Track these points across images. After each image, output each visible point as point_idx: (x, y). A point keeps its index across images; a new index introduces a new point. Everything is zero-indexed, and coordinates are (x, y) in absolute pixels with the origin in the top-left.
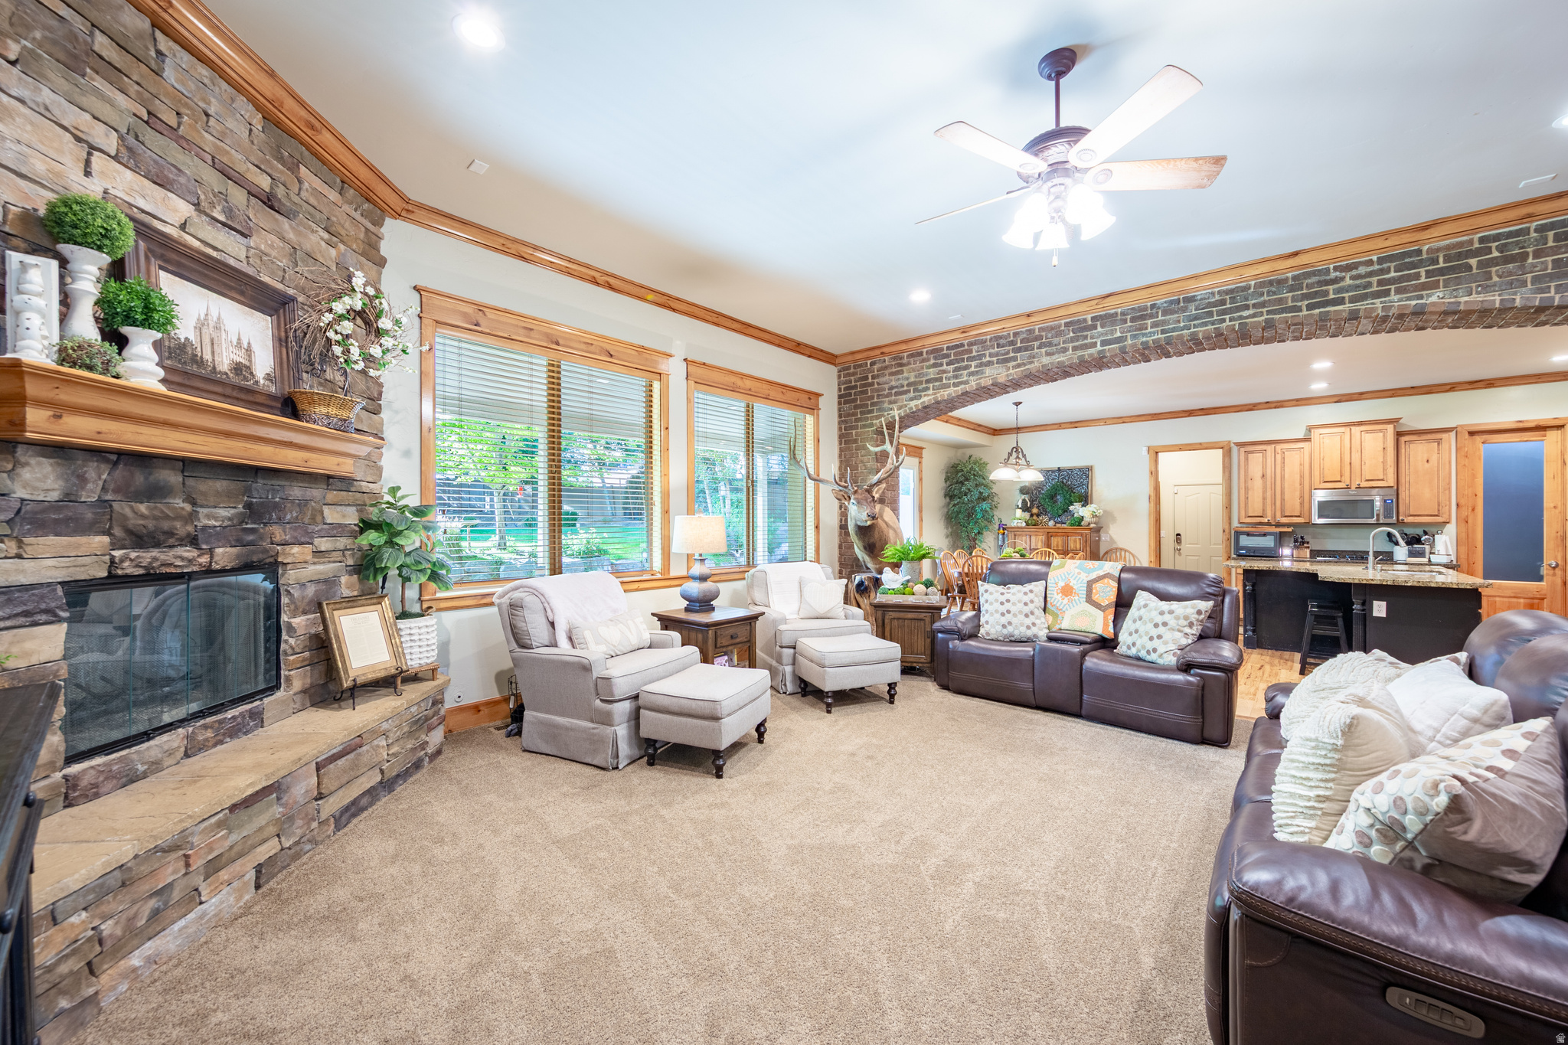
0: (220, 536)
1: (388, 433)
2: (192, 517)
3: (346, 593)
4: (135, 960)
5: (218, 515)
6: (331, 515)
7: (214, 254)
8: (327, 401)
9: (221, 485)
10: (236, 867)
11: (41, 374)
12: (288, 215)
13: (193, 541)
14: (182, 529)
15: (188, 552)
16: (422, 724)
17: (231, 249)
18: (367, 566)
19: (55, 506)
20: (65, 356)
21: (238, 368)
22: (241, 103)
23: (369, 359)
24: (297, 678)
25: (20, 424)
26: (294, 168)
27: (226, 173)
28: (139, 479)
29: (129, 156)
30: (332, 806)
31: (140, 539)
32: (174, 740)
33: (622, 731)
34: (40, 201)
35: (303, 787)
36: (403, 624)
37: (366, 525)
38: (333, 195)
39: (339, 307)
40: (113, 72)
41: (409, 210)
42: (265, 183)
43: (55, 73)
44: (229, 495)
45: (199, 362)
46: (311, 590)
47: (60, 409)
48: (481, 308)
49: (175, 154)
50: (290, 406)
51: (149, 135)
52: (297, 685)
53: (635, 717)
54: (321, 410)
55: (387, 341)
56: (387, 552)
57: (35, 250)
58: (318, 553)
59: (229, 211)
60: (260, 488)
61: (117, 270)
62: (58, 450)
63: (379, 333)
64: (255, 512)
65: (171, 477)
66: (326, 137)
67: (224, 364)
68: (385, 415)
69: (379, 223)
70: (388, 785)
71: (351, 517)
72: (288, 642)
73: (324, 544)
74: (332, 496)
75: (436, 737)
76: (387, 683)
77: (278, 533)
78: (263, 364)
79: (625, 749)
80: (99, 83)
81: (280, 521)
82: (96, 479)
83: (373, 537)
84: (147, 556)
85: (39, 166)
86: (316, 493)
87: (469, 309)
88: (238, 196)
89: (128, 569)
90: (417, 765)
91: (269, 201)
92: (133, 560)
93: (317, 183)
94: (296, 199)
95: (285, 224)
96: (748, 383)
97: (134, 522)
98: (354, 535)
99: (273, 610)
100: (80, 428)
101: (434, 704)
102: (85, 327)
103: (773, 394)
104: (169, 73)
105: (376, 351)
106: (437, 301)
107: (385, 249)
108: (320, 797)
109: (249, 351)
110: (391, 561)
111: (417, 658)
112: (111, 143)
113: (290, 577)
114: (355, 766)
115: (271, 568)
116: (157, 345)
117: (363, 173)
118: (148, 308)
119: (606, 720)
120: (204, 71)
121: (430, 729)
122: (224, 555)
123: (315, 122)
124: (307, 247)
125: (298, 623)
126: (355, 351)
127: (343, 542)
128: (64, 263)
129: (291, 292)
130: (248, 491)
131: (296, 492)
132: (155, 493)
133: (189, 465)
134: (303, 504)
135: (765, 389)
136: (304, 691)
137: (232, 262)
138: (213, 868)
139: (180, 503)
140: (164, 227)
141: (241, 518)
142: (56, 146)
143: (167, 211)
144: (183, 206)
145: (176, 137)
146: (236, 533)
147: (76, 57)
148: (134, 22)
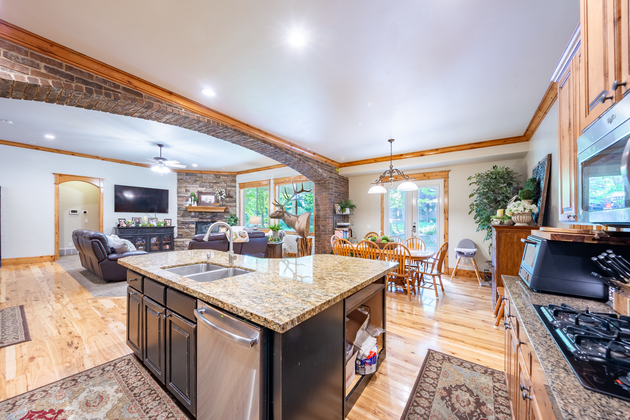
0: (209, 218)
2: (206, 217)
5: (209, 216)
6: (225, 217)
7: (209, 191)
9: (209, 213)
15: (206, 220)
17: (210, 190)
20: (190, 205)
22: (212, 175)
23: (222, 198)
26: (219, 178)
27: (209, 183)
28: (201, 213)
29: (200, 187)
31: (201, 218)
38: (225, 178)
39: (217, 193)
40: (198, 181)
41: (238, 173)
42: (215, 181)
43: (194, 184)
44: (210, 214)
45: (205, 202)
47: (190, 209)
51: (203, 184)
59: (210, 187)
60: (215, 214)
62: (194, 212)
64: (214, 216)
65: (204, 213)
67: (208, 202)
74: (226, 214)
77: (216, 218)
80: (197, 182)
81: (217, 217)
82: (197, 213)
84: (201, 220)
85: (193, 191)
86: (222, 214)
88: (212, 184)
91: (216, 183)
92: (200, 220)
93: (223, 177)
94: (219, 181)
95: (218, 184)
104: (204, 177)
107: (237, 180)
109: (211, 200)
112: (198, 186)
118: (196, 200)
120: (207, 175)
122: (210, 220)
130: (213, 214)
131: (219, 214)
132: (202, 214)
133: (205, 212)
137: (211, 191)
140: (203, 191)
141: (212, 217)
142: (194, 189)
143: (203, 190)
144: (205, 189)
145: (204, 182)
146: (211, 218)
147: (195, 181)
148: (200, 175)
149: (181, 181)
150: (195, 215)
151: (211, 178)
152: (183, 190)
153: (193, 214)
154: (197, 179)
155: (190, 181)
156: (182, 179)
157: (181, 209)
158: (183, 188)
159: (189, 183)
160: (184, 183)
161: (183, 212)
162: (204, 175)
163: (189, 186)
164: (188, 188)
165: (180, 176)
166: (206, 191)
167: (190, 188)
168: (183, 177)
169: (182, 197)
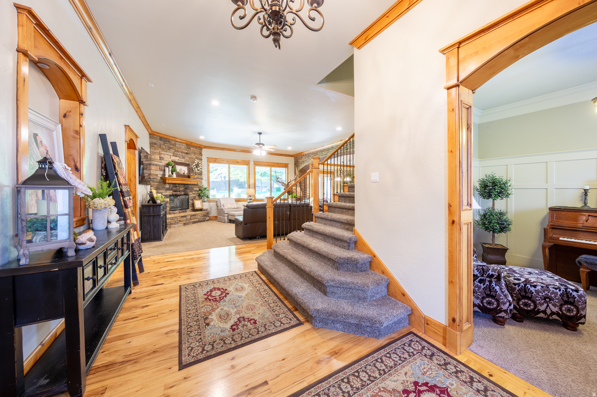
0: (182, 191)
1: (203, 178)
3: (197, 199)
4: (173, 226)
5: (182, 189)
6: (195, 189)
7: (181, 162)
8: (192, 176)
9: (182, 186)
10: (182, 222)
11: (167, 178)
12: (189, 154)
13: (179, 191)
14: (178, 190)
15: (179, 193)
16: (204, 216)
17: (183, 161)
18: (199, 196)
19: (168, 188)
20: (169, 176)
21: (183, 173)
22: (184, 144)
23: (198, 170)
24: (191, 208)
25: (166, 182)
26: (190, 148)
27: (182, 152)
28: (175, 185)
29: (174, 155)
30: (192, 221)
31: (175, 191)
32: (178, 211)
33: (226, 218)
34: (167, 162)
35: (189, 217)
36: (203, 203)
37: (200, 190)
38: (195, 149)
39: (194, 165)
40: (172, 148)
41: (206, 147)
42: (186, 152)
43: (168, 151)
45: (180, 173)
46: (192, 198)
47: (169, 180)
48: (216, 159)
49: (177, 153)
50: (189, 177)
51: (176, 153)
52: (191, 209)
53: (228, 216)
54: (192, 177)
55: (200, 167)
56: (201, 193)
57: (167, 167)
58: (193, 193)
59: (183, 157)
60: (186, 186)
61: (173, 167)
62: (169, 183)
63: (200, 166)
64: (186, 189)
65: (177, 185)
66: (193, 144)
67: (182, 173)
68: (203, 175)
69: (201, 150)
70: (200, 221)
71: (198, 189)
72: (190, 203)
73: (194, 192)
74: (195, 186)
75: (208, 218)
76: (201, 210)
78: (186, 172)
79: (226, 220)
80: (171, 150)
81: (188, 190)
82: (171, 185)
83: (200, 192)
85: (167, 159)
86: (193, 186)
87: (214, 159)
88: (184, 154)
89: (174, 194)
90: (204, 221)
91: (187, 153)
92: (174, 193)
93: (193, 149)
94: (190, 152)
96: (269, 164)
97: (174, 190)
98: (198, 191)
99: (188, 200)
100: (170, 182)
101: (207, 214)
102: (170, 173)
103: (275, 165)
104: (177, 145)
105: (199, 169)
106: (209, 159)
107: (203, 153)
108: (190, 219)
110: (202, 195)
111: (205, 208)
112: (172, 154)
113: (190, 196)
114: (195, 217)
115: (188, 195)
116: (176, 173)
117: (198, 145)
118: (175, 170)
119: (224, 216)
120: (180, 143)
121: (206, 217)
122: (182, 193)
123: (192, 143)
124: (191, 157)
125: (191, 201)
126: (196, 169)
127: (196, 192)
128: (168, 167)
129: (189, 163)
130: (185, 186)
131: (190, 186)
132: (176, 187)
133: (179, 184)
134: (191, 188)
135: (273, 164)
136: (192, 210)
137: (183, 162)
138: (180, 221)
139: (178, 188)
140: (176, 161)
141: (184, 189)
142: (168, 157)
143: (177, 159)
144: (178, 158)
145: (177, 151)
146: (184, 191)
147: (169, 148)
148: (174, 142)
149: (155, 146)
150: (169, 187)
151: (183, 147)
152: (157, 157)
153: (167, 186)
154: (171, 146)
155: (164, 147)
156: (156, 144)
157: (155, 180)
158: (157, 155)
159: (163, 150)
160: (158, 149)
161: (157, 184)
162: (178, 143)
163: (163, 152)
164: (162, 156)
165: (153, 140)
166: (179, 161)
167: (165, 156)
168: (156, 141)
169: (156, 165)
